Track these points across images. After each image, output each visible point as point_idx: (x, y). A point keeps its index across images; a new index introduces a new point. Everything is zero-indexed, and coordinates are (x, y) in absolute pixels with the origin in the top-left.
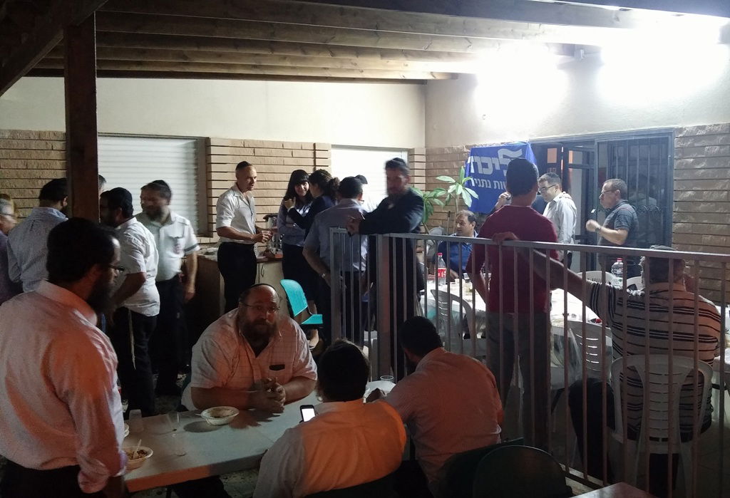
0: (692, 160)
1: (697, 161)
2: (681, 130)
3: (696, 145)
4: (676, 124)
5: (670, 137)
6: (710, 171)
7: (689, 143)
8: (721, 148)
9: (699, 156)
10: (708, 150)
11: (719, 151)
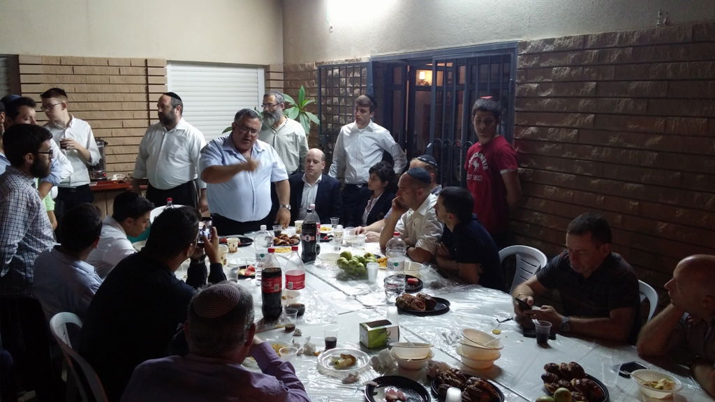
0: (536, 85)
1: (543, 86)
2: (524, 45)
3: (542, 65)
4: (519, 37)
5: (512, 54)
6: (557, 101)
7: (534, 62)
8: (572, 70)
9: (545, 80)
10: (556, 71)
11: (569, 74)
